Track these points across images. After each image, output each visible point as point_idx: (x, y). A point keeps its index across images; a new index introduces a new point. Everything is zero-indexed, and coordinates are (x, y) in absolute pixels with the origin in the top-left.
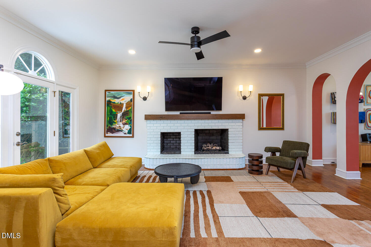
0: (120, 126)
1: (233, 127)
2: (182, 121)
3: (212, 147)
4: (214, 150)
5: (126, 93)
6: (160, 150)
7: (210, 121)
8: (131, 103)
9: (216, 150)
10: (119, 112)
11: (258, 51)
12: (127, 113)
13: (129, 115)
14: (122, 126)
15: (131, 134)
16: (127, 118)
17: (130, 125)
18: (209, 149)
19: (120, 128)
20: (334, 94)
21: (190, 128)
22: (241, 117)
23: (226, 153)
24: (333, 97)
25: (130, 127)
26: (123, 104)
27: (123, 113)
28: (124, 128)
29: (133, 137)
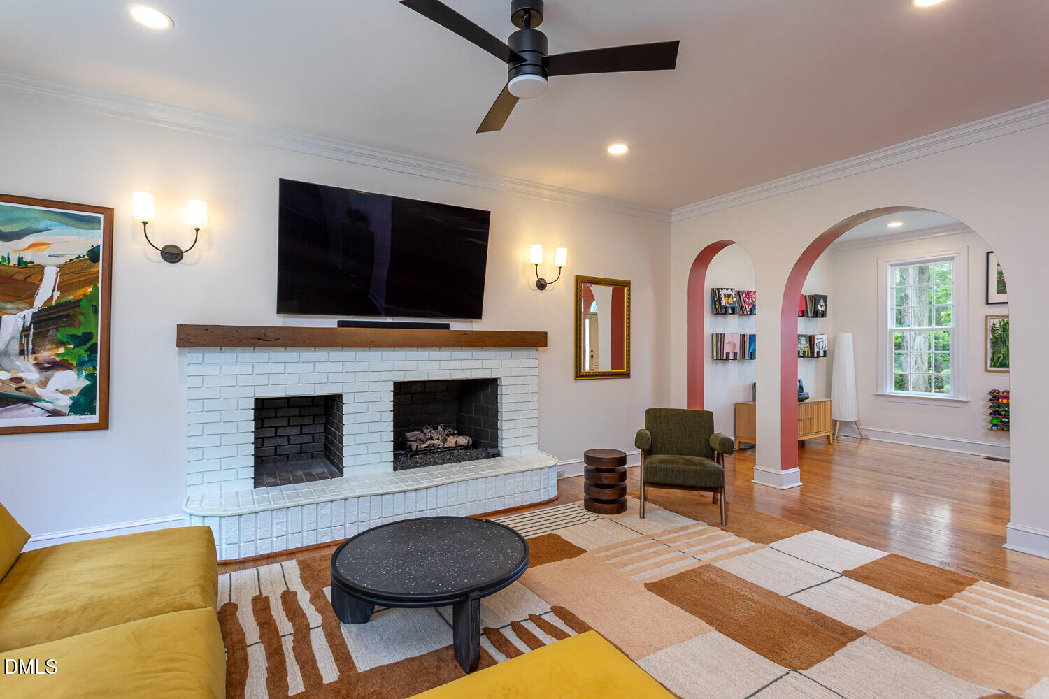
0: (20, 375)
1: (515, 372)
2: (349, 354)
3: (445, 441)
4: (450, 447)
5: (60, 218)
6: (251, 472)
7: (445, 354)
8: (89, 267)
9: (457, 447)
10: (9, 306)
11: (618, 149)
12: (68, 316)
13: (80, 322)
14: (31, 375)
15: (93, 412)
16: (66, 340)
17: (88, 369)
18: (434, 446)
19: (18, 389)
20: (719, 292)
21: (376, 377)
22: (536, 340)
23: (494, 456)
24: (717, 298)
25: (88, 383)
26: (40, 269)
27: (40, 311)
28: (43, 384)
29: (104, 424)
